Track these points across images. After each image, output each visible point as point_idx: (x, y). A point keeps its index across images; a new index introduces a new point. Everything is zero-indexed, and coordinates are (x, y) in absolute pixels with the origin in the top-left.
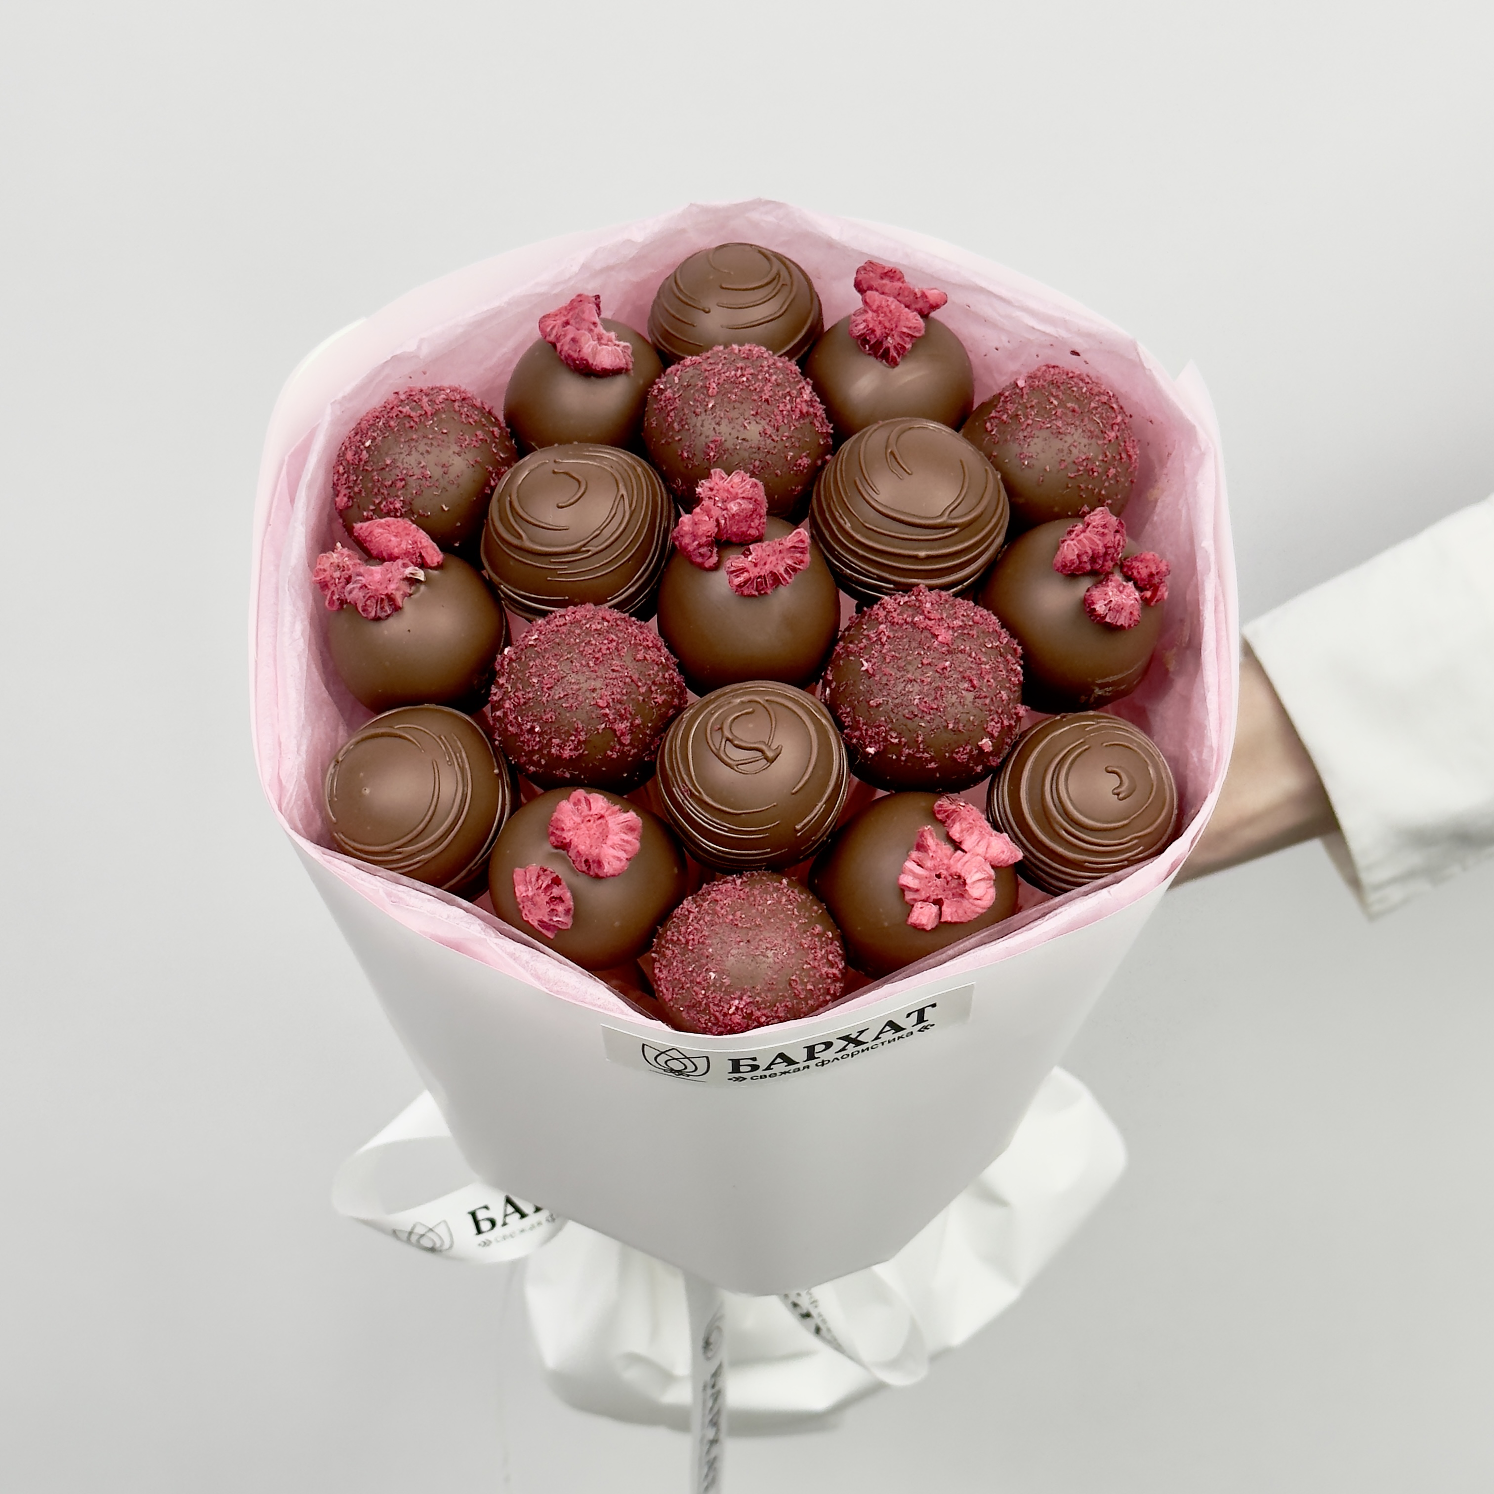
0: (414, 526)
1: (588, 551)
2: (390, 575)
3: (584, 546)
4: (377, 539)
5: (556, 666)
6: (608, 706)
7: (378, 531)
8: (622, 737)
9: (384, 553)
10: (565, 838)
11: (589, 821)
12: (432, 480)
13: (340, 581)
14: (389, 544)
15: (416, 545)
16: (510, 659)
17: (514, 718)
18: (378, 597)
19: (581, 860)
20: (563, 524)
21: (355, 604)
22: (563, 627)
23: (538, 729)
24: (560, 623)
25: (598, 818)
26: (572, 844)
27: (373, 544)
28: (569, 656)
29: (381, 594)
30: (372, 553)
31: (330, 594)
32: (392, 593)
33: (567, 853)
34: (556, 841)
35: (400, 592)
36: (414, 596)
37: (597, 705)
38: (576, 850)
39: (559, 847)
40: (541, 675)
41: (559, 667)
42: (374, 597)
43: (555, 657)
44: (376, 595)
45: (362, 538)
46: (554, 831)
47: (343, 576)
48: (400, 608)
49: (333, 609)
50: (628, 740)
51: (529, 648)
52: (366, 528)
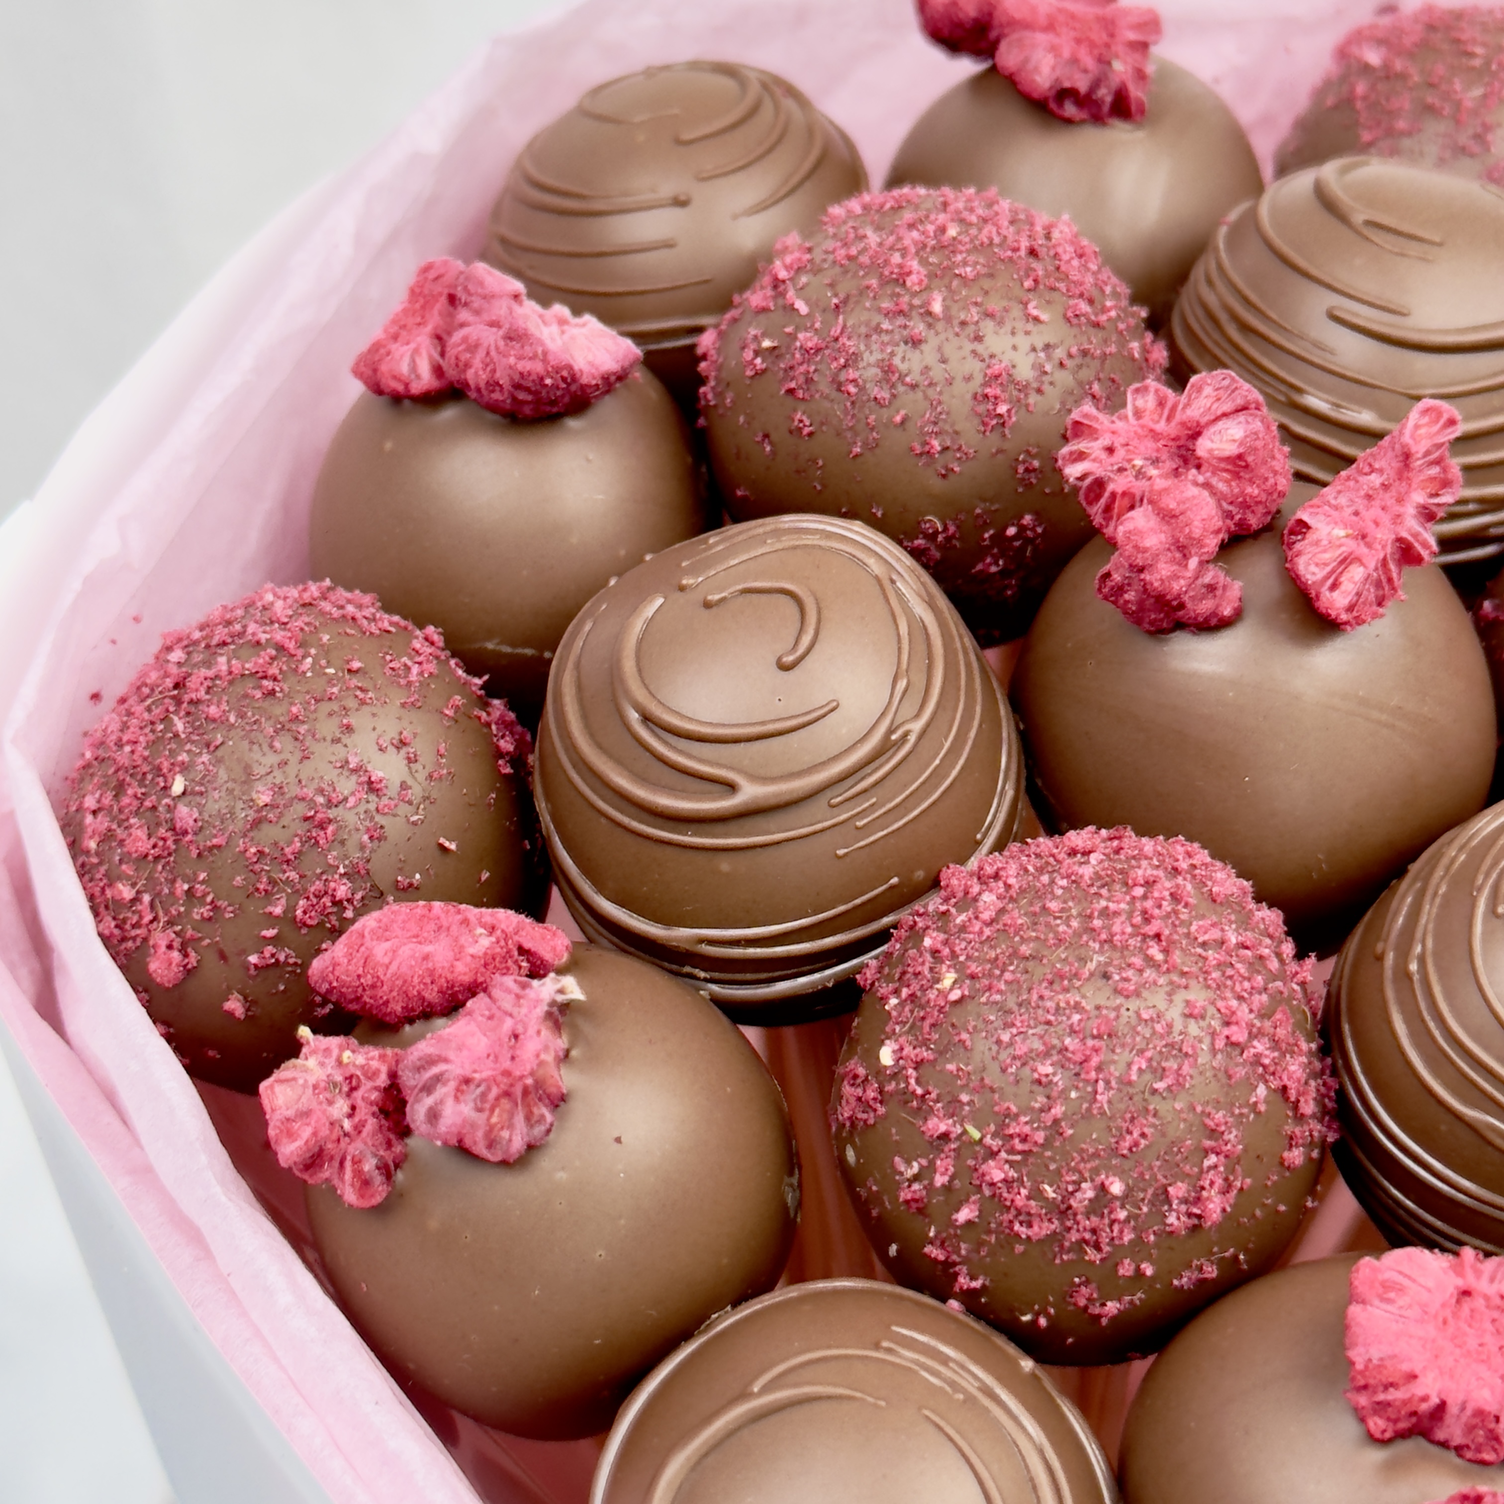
0: (437, 905)
1: (904, 737)
2: (508, 1023)
3: (891, 731)
4: (393, 968)
5: (1077, 1007)
6: (1252, 1036)
7: (380, 950)
8: (1302, 1099)
9: (426, 995)
10: (1425, 1399)
11: (1445, 1322)
12: (393, 790)
13: (356, 1119)
14: (430, 965)
15: (499, 932)
16: (918, 1065)
17: (1029, 1198)
18: (518, 1091)
19: (1491, 1431)
20: (819, 698)
21: (460, 1141)
22: (1006, 919)
23: (1116, 1188)
24: (986, 916)
25: (1458, 1301)
26: (1450, 1402)
27: (385, 988)
28: (1091, 966)
29: (522, 1077)
30: (385, 1014)
31: (348, 1164)
32: (541, 1064)
33: (1440, 1435)
34: (1396, 1421)
35: (549, 1058)
36: (574, 1053)
37: (1230, 1043)
38: (1469, 1412)
39: (1402, 1435)
40: (1054, 1047)
41: (1084, 1004)
42: (507, 1094)
43: (1056, 986)
44: (512, 1085)
45: (344, 990)
46: (1381, 1397)
47: (360, 1103)
48: (563, 1098)
49: (378, 1199)
50: (1312, 1103)
51: (958, 1010)
52: (350, 956)
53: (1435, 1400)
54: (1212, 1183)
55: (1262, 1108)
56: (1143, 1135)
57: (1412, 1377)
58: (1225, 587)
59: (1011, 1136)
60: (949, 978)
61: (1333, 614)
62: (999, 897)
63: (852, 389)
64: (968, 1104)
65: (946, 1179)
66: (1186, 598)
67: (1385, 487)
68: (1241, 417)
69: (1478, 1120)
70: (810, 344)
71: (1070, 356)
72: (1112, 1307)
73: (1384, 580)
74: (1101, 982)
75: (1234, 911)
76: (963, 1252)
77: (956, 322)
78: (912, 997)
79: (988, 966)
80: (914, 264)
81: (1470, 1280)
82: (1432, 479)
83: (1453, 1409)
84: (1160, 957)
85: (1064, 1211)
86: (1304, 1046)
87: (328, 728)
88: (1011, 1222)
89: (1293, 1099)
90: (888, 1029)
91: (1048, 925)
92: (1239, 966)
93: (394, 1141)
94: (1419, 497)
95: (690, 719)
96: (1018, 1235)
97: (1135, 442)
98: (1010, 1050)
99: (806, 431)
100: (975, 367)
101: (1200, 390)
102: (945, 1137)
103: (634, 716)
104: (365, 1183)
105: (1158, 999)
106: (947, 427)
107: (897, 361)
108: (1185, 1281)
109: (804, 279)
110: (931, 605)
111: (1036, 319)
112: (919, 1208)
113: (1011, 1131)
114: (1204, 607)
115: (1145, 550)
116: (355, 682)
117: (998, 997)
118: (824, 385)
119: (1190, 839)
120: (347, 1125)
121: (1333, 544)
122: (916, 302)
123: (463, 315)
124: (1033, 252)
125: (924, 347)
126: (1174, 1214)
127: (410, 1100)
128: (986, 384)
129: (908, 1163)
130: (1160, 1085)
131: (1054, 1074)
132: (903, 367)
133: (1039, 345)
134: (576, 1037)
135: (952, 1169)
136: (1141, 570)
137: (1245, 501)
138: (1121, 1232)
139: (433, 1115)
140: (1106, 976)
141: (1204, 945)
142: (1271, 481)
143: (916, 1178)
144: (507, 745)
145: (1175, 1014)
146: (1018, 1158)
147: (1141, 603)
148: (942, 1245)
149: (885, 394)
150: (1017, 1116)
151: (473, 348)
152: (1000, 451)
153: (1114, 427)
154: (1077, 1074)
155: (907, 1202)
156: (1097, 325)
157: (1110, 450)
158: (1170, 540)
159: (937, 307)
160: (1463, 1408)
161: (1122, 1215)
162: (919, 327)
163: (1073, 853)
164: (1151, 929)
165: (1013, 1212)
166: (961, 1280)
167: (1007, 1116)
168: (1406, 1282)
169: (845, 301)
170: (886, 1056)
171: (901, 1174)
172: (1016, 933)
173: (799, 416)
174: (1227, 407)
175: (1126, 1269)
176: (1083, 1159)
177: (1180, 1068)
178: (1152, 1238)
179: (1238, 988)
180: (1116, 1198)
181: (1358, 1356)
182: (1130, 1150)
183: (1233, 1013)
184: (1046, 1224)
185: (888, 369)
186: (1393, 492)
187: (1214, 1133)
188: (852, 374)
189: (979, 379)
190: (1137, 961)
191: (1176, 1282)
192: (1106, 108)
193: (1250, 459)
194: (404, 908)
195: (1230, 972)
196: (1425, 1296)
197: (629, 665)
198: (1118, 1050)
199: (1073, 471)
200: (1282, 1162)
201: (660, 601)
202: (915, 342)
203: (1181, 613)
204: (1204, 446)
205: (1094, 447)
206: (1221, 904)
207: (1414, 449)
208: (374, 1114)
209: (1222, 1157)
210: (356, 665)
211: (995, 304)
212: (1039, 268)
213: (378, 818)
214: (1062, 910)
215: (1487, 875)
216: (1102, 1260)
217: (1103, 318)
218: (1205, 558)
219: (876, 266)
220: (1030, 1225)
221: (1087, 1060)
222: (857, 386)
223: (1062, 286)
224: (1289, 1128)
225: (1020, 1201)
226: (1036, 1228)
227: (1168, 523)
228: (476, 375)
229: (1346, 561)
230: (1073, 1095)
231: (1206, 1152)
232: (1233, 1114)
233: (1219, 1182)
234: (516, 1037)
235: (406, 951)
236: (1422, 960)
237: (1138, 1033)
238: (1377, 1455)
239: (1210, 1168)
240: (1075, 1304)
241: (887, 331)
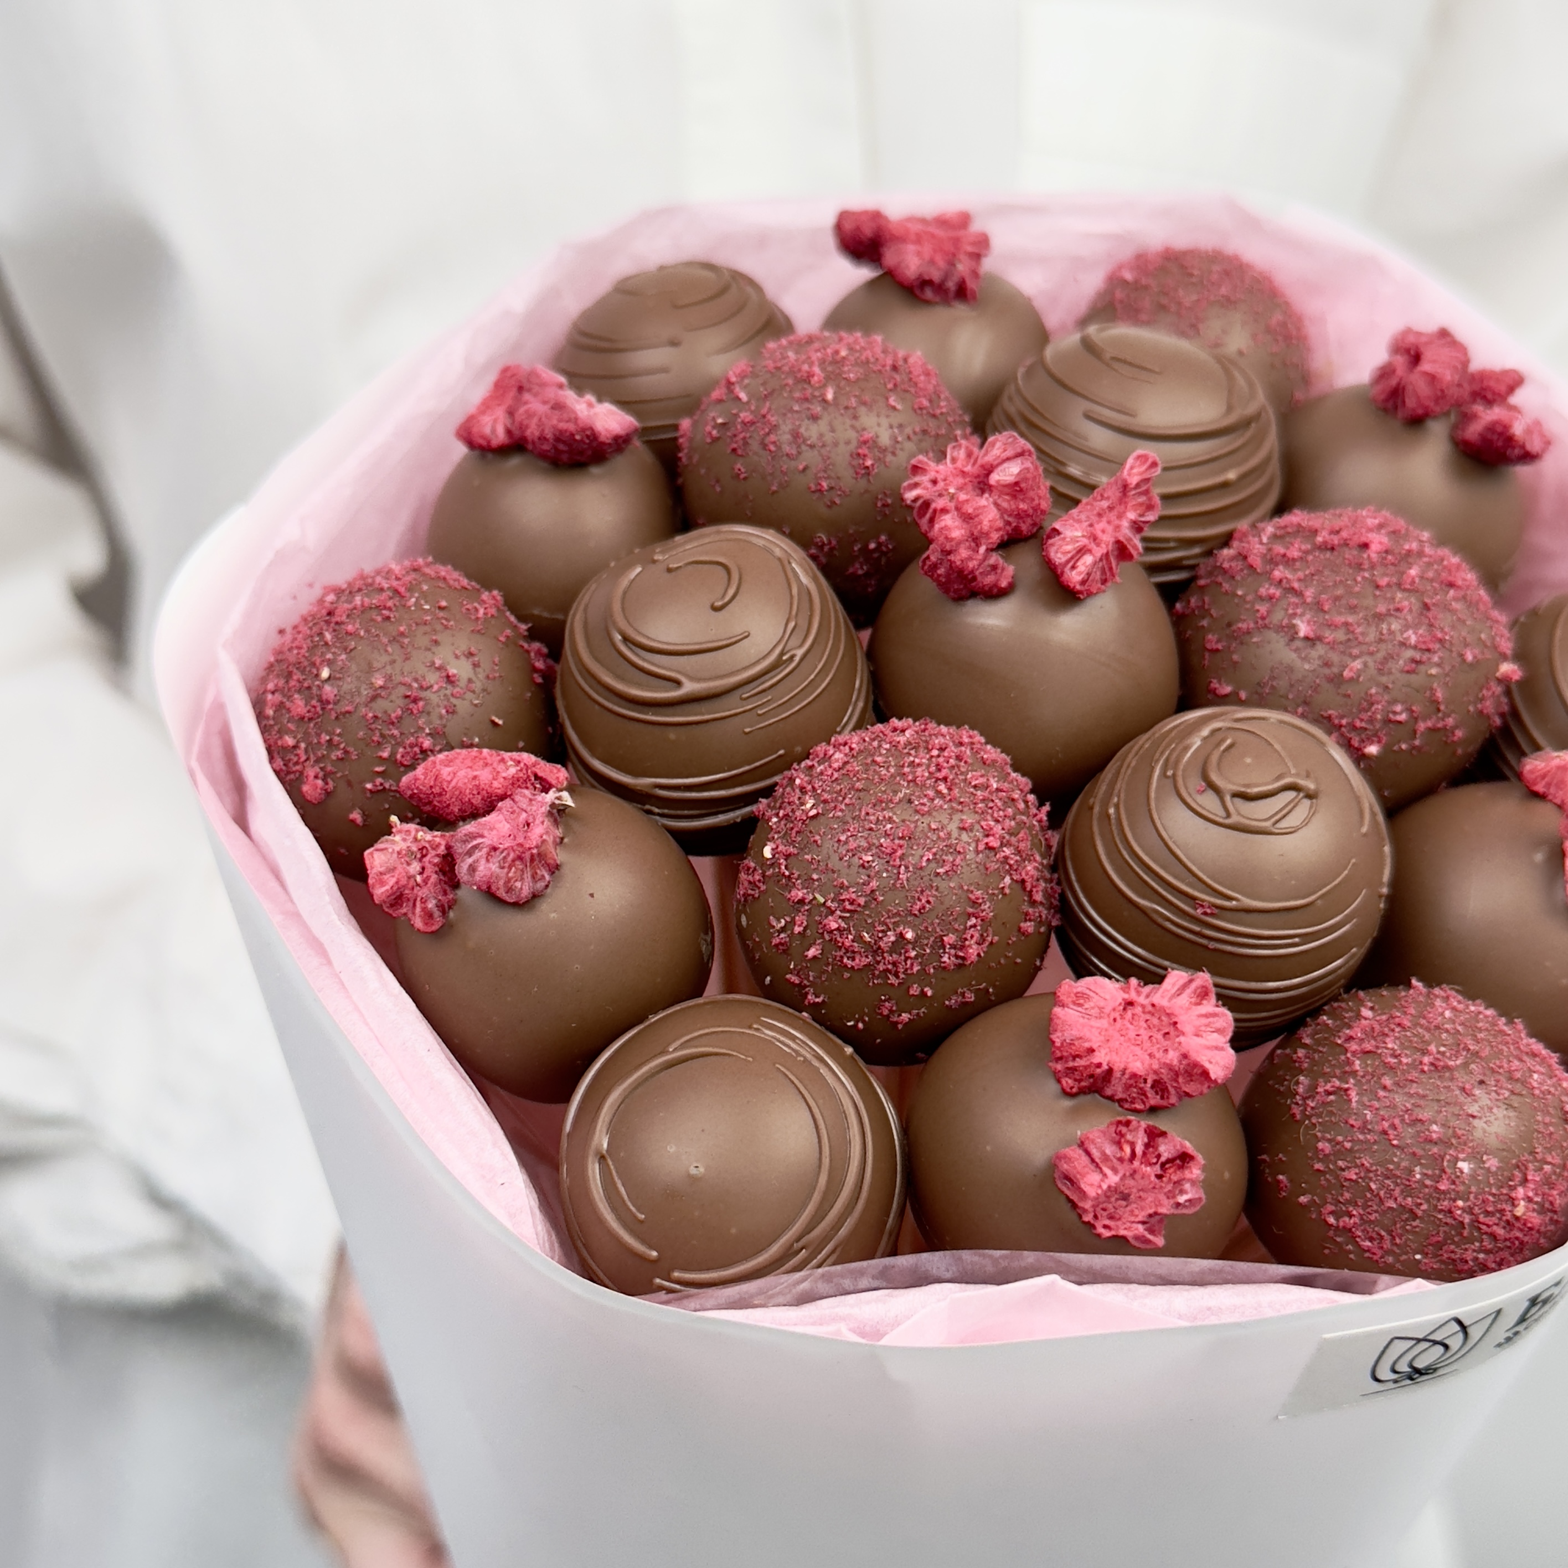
0: (485, 751)
1: (792, 657)
2: (524, 815)
3: (782, 653)
4: (453, 784)
5: (890, 820)
6: (1002, 845)
7: (445, 772)
8: (1034, 890)
9: (474, 801)
10: (1099, 1065)
11: (1115, 1020)
12: (463, 683)
13: (425, 876)
14: (477, 783)
15: (522, 765)
16: (788, 856)
17: (853, 941)
18: (527, 856)
19: (1141, 1089)
20: (738, 630)
21: (489, 887)
22: (848, 767)
23: (909, 935)
24: (836, 765)
25: (1125, 1009)
26: (1115, 1068)
27: (448, 796)
28: (901, 795)
29: (530, 849)
30: (448, 814)
31: (418, 903)
32: (544, 841)
33: (1109, 1092)
34: (1080, 1081)
35: (550, 839)
36: (566, 840)
37: (989, 848)
38: (1127, 1076)
39: (1082, 1091)
40: (874, 844)
41: (895, 818)
42: (520, 858)
43: (877, 808)
44: (523, 852)
45: (422, 796)
46: (1071, 1064)
47: (427, 865)
48: (558, 867)
49: (434, 928)
50: (1041, 893)
51: (814, 822)
52: (425, 774)
53: (1105, 1067)
54: (972, 937)
55: (1007, 891)
56: (928, 902)
57: (1091, 1051)
58: (1003, 569)
59: (843, 901)
60: (810, 803)
61: (1072, 585)
62: (846, 755)
63: (772, 448)
64: (817, 880)
65: (801, 929)
66: (977, 573)
67: (1111, 508)
68: (1019, 460)
69: (1147, 907)
70: (747, 420)
71: (915, 433)
72: (905, 1016)
73: (1107, 569)
74: (907, 806)
75: (997, 771)
76: (811, 979)
77: (841, 407)
78: (786, 816)
79: (835, 795)
80: (816, 370)
81: (1133, 995)
82: (1141, 504)
83: (1117, 1074)
84: (945, 791)
85: (876, 950)
86: (1038, 858)
87: (423, 641)
88: (842, 957)
89: (1028, 889)
90: (770, 836)
91: (875, 770)
92: (997, 801)
93: (448, 891)
94: (1132, 515)
95: (654, 640)
96: (846, 966)
97: (951, 478)
98: (846, 847)
99: (742, 476)
100: (852, 435)
101: (993, 444)
102: (802, 901)
103: (618, 637)
104: (429, 915)
105: (944, 818)
106: (833, 475)
107: (802, 430)
108: (953, 1002)
109: (746, 381)
110: (815, 579)
111: (894, 408)
112: (784, 949)
113: (843, 897)
114: (989, 580)
115: (952, 539)
116: (441, 614)
117: (840, 814)
118: (755, 445)
119: (972, 728)
120: (419, 878)
121: (1074, 540)
122: (817, 393)
123: (527, 396)
124: (895, 368)
125: (820, 422)
126: (947, 955)
127: (458, 861)
128: (858, 447)
129: (779, 921)
130: (941, 870)
131: (873, 861)
132: (806, 434)
133: (895, 424)
134: (568, 829)
135: (805, 923)
136: (949, 553)
137: (1019, 514)
138: (912, 965)
139: (472, 869)
140: (910, 802)
141: (975, 787)
142: (1037, 502)
143: (783, 930)
144: (540, 664)
145: (953, 827)
146: (848, 915)
147: (948, 575)
148: (798, 975)
149: (794, 452)
150: (848, 887)
151: (530, 415)
152: (866, 491)
153: (937, 468)
154: (888, 862)
155: (776, 945)
156: (934, 416)
157: (935, 482)
158: (968, 534)
159: (830, 396)
160: (1124, 1074)
161: (913, 954)
162: (817, 409)
163: (895, 730)
164: (940, 775)
165: (843, 950)
166: (809, 997)
167: (841, 888)
168: (1091, 994)
169: (771, 393)
170: (767, 852)
171: (774, 927)
172: (855, 776)
173: (739, 466)
174: (1010, 453)
175: (915, 990)
176: (889, 917)
177: (954, 860)
178: (932, 971)
179: (995, 815)
180: (909, 942)
181: (1057, 1038)
182: (919, 911)
183: (991, 829)
184: (864, 959)
185: (796, 435)
186: (1115, 512)
187: (975, 903)
188: (773, 437)
189: (854, 444)
190: (931, 793)
191: (947, 1003)
192: (952, 294)
193: (1023, 485)
194: (464, 751)
195: (991, 804)
196: (1102, 1004)
197: (617, 607)
198: (915, 847)
199: (910, 495)
200: (1020, 928)
201: (639, 569)
202: (815, 418)
203: (973, 584)
204: (995, 478)
205: (924, 479)
206: (989, 765)
207: (1129, 481)
208: (436, 872)
209: (979, 920)
210: (444, 604)
211: (867, 398)
212: (898, 377)
213: (453, 700)
214: (885, 762)
215: (1162, 753)
216: (899, 984)
217: (938, 412)
218: (990, 546)
219: (793, 371)
220: (853, 959)
221: (895, 851)
222: (776, 446)
223: (913, 390)
224: (1026, 908)
225: (847, 944)
226: (857, 961)
227: (968, 523)
228: (532, 431)
229: (1082, 551)
230: (885, 875)
231: (969, 915)
232: (988, 893)
233: (977, 935)
234: (528, 825)
235: (461, 774)
236: (1117, 807)
237: (928, 838)
238: (1067, 1103)
239: (971, 927)
240: (881, 1014)
241: (797, 412)
